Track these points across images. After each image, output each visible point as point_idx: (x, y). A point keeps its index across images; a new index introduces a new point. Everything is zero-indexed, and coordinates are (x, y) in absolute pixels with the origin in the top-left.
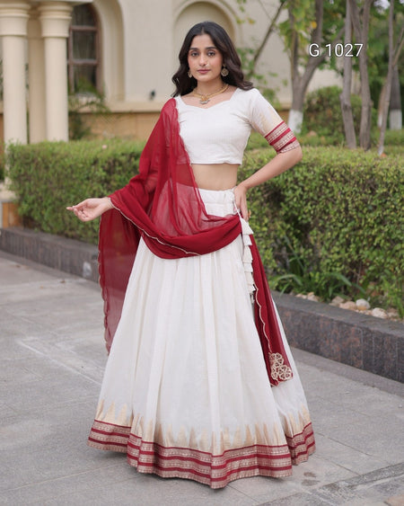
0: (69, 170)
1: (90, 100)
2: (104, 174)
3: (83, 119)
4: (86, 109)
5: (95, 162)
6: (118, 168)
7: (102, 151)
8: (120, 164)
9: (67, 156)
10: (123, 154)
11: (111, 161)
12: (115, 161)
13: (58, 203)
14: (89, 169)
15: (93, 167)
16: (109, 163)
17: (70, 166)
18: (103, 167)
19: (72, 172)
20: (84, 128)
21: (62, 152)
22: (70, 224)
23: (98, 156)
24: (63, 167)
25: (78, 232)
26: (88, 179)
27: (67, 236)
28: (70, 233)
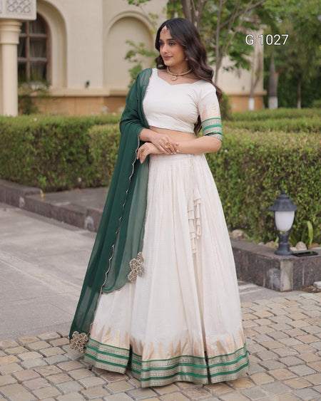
0: (12, 135)
2: (33, 138)
5: (28, 130)
6: (43, 134)
7: (33, 122)
8: (45, 131)
9: (10, 126)
10: (47, 125)
11: (38, 129)
12: (41, 129)
13: (5, 158)
14: (24, 135)
15: (27, 133)
16: (37, 131)
17: (13, 132)
18: (33, 133)
19: (14, 136)
21: (8, 123)
22: (13, 172)
23: (30, 126)
24: (8, 133)
25: (18, 178)
26: (23, 141)
27: (12, 181)
28: (13, 178)
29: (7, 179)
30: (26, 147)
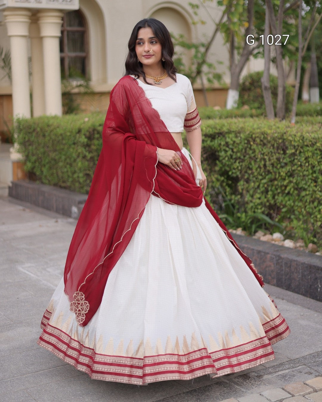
0: (60, 138)
1: (79, 83)
2: (86, 140)
3: (74, 97)
4: (76, 90)
5: (79, 131)
6: (97, 136)
7: (84, 122)
8: (98, 132)
9: (58, 127)
10: (100, 125)
11: (91, 130)
12: (94, 130)
13: (53, 162)
14: (75, 137)
15: (78, 135)
16: (90, 132)
17: (61, 135)
18: (85, 135)
19: (63, 139)
20: (75, 104)
21: (55, 124)
22: (62, 177)
23: (82, 127)
24: (56, 135)
25: (68, 184)
26: (74, 144)
27: (61, 187)
28: (63, 185)
29: (55, 185)
30: (77, 151)
